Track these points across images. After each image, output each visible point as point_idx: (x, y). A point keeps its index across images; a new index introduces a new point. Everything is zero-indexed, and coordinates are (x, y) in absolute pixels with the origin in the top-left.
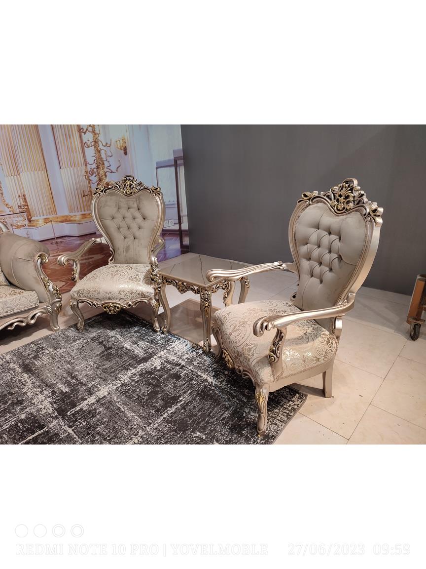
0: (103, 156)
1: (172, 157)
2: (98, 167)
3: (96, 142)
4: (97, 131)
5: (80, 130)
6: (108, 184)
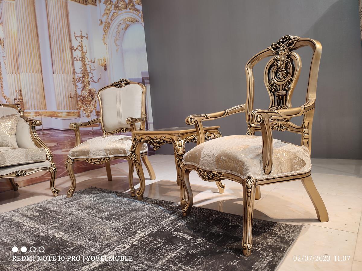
0: (88, 69)
1: (141, 77)
2: (83, 77)
3: (83, 58)
4: (84, 50)
5: (71, 48)
6: (90, 90)
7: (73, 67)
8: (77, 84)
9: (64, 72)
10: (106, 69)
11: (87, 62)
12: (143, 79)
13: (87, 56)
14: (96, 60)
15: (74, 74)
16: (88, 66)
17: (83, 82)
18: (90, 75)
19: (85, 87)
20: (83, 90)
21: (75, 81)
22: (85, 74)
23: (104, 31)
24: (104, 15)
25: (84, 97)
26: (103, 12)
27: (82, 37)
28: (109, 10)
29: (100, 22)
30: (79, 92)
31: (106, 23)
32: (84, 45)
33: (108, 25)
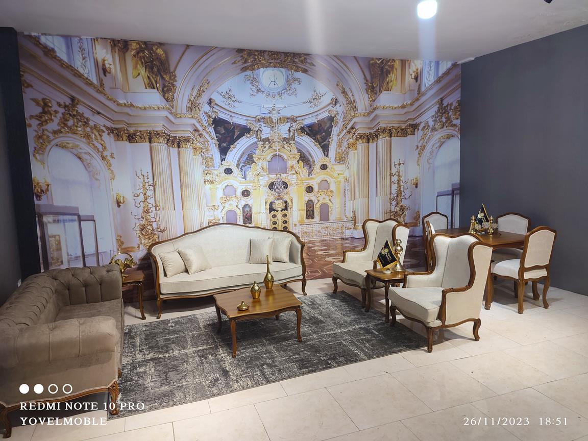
0: (402, 189)
1: (450, 189)
2: (397, 196)
3: (399, 181)
4: (401, 175)
5: (391, 175)
6: (401, 206)
7: (391, 189)
8: (392, 202)
9: (383, 194)
10: (416, 187)
11: (402, 184)
12: (453, 191)
13: (402, 179)
14: (410, 180)
15: (391, 194)
16: (402, 187)
17: (397, 200)
18: (403, 194)
19: (397, 204)
20: (396, 206)
21: (391, 200)
22: (399, 193)
23: (419, 154)
24: (421, 140)
25: (396, 212)
26: (420, 138)
27: (400, 164)
28: (425, 134)
29: (416, 148)
30: (393, 209)
31: (421, 146)
32: (401, 170)
33: (423, 148)
